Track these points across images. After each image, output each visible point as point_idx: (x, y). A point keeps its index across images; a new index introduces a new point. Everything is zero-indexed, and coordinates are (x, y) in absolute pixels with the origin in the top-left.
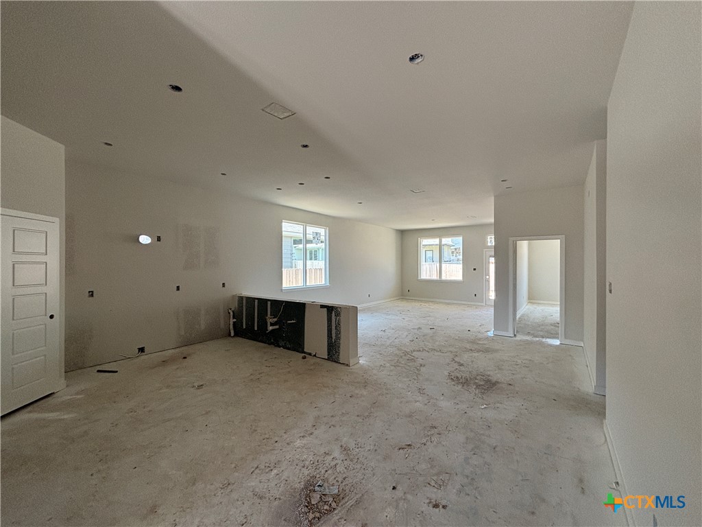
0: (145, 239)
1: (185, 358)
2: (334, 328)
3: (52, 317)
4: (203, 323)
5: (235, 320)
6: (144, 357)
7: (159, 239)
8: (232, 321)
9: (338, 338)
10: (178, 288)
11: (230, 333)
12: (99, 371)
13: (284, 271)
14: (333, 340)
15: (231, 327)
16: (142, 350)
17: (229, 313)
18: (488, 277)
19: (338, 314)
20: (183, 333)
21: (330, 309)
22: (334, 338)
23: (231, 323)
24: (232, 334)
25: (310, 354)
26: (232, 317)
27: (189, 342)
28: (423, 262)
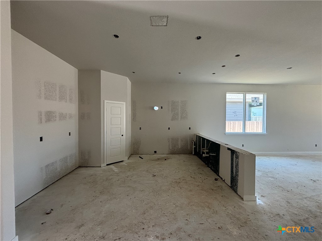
0: (156, 108)
1: (166, 160)
2: (234, 166)
3: (122, 135)
4: (180, 145)
5: (195, 147)
6: (155, 155)
7: (162, 108)
8: (194, 147)
9: (237, 175)
10: (169, 129)
11: (192, 152)
12: (140, 157)
13: (227, 122)
14: (234, 175)
15: (193, 149)
16: (155, 152)
17: (192, 143)
19: (237, 157)
20: (171, 148)
21: (233, 152)
22: (234, 173)
23: (193, 148)
24: (193, 154)
25: (222, 179)
26: (193, 144)
27: (173, 153)
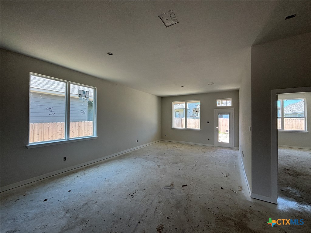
18: (217, 127)
28: (174, 118)
